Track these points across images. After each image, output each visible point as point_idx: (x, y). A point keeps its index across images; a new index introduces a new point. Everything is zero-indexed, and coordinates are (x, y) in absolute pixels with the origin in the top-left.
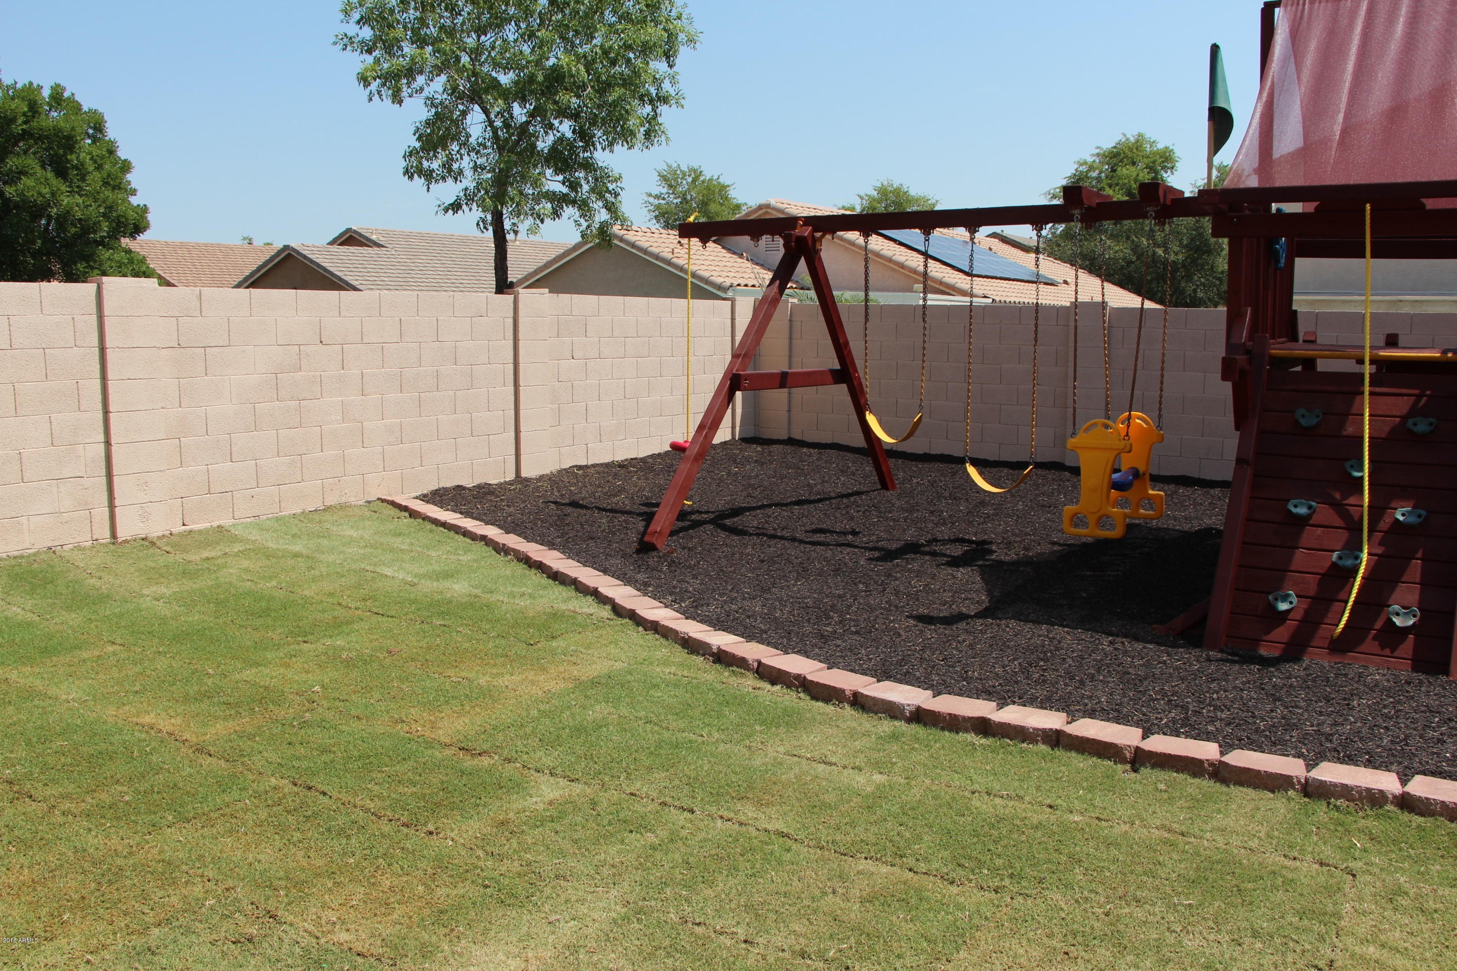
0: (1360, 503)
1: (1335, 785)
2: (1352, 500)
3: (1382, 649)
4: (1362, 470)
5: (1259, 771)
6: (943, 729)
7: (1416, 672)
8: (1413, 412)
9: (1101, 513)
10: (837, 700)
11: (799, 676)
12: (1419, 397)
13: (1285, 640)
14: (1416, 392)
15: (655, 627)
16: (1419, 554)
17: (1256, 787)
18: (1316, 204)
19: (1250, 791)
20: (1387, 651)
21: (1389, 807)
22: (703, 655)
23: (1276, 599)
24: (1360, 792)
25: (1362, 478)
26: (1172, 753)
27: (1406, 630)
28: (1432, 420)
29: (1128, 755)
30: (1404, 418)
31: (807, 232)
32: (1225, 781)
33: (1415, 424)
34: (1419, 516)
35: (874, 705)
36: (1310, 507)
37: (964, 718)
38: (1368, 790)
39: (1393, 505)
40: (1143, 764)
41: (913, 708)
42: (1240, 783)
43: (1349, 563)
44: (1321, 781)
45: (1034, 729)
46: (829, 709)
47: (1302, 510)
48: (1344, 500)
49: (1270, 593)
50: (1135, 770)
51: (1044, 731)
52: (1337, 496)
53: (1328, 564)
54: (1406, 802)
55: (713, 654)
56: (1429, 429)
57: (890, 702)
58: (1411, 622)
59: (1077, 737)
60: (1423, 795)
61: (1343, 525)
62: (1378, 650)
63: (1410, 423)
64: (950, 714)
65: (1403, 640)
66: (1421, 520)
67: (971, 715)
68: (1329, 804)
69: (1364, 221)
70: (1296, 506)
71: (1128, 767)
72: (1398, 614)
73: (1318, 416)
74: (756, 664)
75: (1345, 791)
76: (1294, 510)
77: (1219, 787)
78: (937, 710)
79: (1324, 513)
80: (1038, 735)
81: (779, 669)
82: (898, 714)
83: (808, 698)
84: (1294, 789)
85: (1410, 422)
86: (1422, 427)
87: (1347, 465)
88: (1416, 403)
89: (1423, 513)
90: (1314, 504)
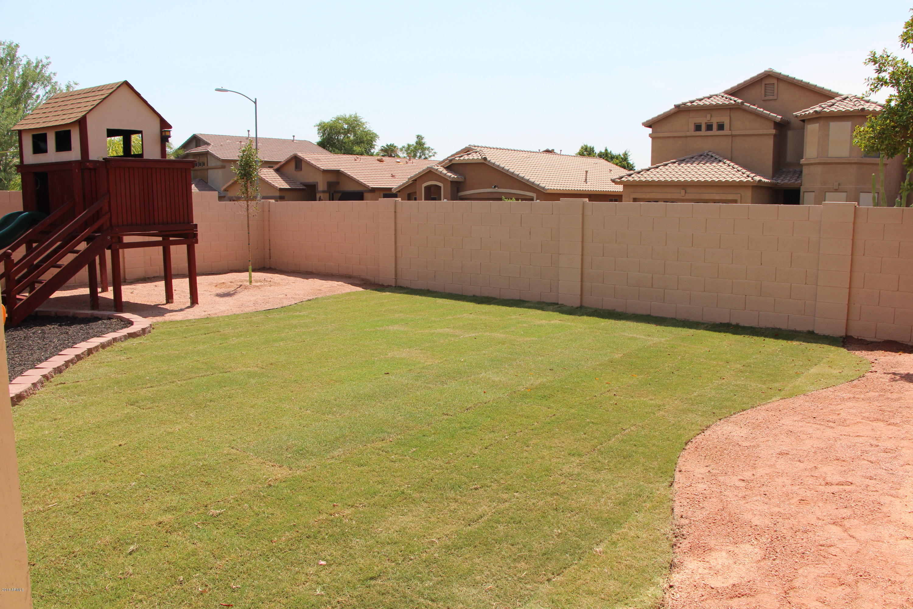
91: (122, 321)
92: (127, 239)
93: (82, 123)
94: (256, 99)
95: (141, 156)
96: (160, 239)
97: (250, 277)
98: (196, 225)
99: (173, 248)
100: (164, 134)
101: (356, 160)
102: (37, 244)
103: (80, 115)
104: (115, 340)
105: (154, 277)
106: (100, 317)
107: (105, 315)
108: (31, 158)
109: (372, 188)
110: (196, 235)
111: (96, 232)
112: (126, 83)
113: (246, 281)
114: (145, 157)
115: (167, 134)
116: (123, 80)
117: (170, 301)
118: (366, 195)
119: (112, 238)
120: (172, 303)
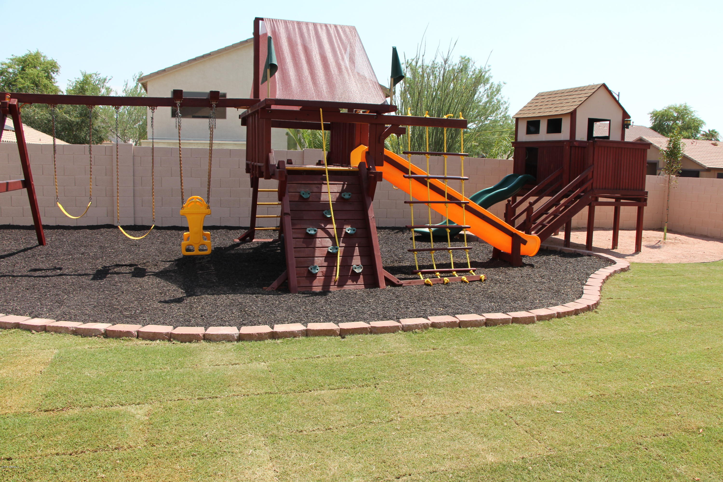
0: (332, 227)
1: (413, 325)
2: (328, 226)
3: (353, 282)
4: (331, 214)
5: (388, 327)
6: (256, 341)
7: (367, 288)
8: (343, 191)
9: (201, 243)
10: (196, 340)
11: (168, 333)
12: (344, 185)
13: (321, 285)
14: (342, 183)
15: (44, 329)
16: (357, 245)
17: (388, 332)
18: (301, 107)
19: (386, 334)
20: (355, 283)
21: (430, 328)
22: (95, 336)
23: (311, 269)
24: (421, 326)
25: (331, 217)
26: (356, 327)
27: (359, 274)
28: (350, 193)
29: (338, 332)
30: (340, 193)
31: (14, 102)
32: (375, 333)
33: (344, 195)
34: (354, 230)
35: (217, 338)
36: (315, 231)
37: (265, 333)
38: (423, 324)
39: (344, 227)
40: (346, 334)
41: (237, 335)
42: (382, 333)
43: (335, 251)
44: (408, 325)
45: (298, 331)
46: (194, 345)
47: (312, 232)
48: (326, 226)
49: (308, 267)
50: (343, 338)
51: (301, 331)
52: (323, 225)
53: (326, 252)
54: (434, 325)
55: (102, 334)
56: (349, 197)
57: (226, 334)
58: (361, 270)
59: (317, 330)
60: (438, 321)
61: (328, 237)
62: (352, 283)
63: (343, 196)
64: (258, 333)
65: (359, 278)
66: (355, 232)
67: (268, 332)
68: (413, 332)
69: (320, 115)
70: (309, 231)
71: (339, 337)
72: (356, 268)
73: (309, 194)
74: (136, 333)
75: (417, 326)
76: (310, 232)
77: (375, 336)
78: (251, 333)
79: (320, 233)
80: (300, 333)
81: (155, 332)
82: (231, 339)
83: (179, 343)
84: (400, 330)
85: (343, 194)
86: (347, 196)
87: (324, 212)
88: (343, 187)
89: (355, 229)
90: (316, 229)
91: (600, 258)
92: (601, 199)
93: (573, 115)
94: (619, 93)
95: (608, 138)
96: (613, 200)
97: (665, 235)
98: (647, 192)
99: (622, 208)
100: (626, 122)
101: (692, 144)
102: (537, 197)
103: (571, 109)
104: (615, 272)
105: (583, 228)
106: (581, 253)
107: (585, 253)
108: (523, 137)
109: (708, 168)
110: (646, 200)
111: (582, 192)
112: (604, 86)
113: (661, 238)
114: (611, 139)
115: (629, 122)
116: (602, 82)
117: (615, 247)
118: (701, 173)
119: (592, 197)
120: (617, 249)
